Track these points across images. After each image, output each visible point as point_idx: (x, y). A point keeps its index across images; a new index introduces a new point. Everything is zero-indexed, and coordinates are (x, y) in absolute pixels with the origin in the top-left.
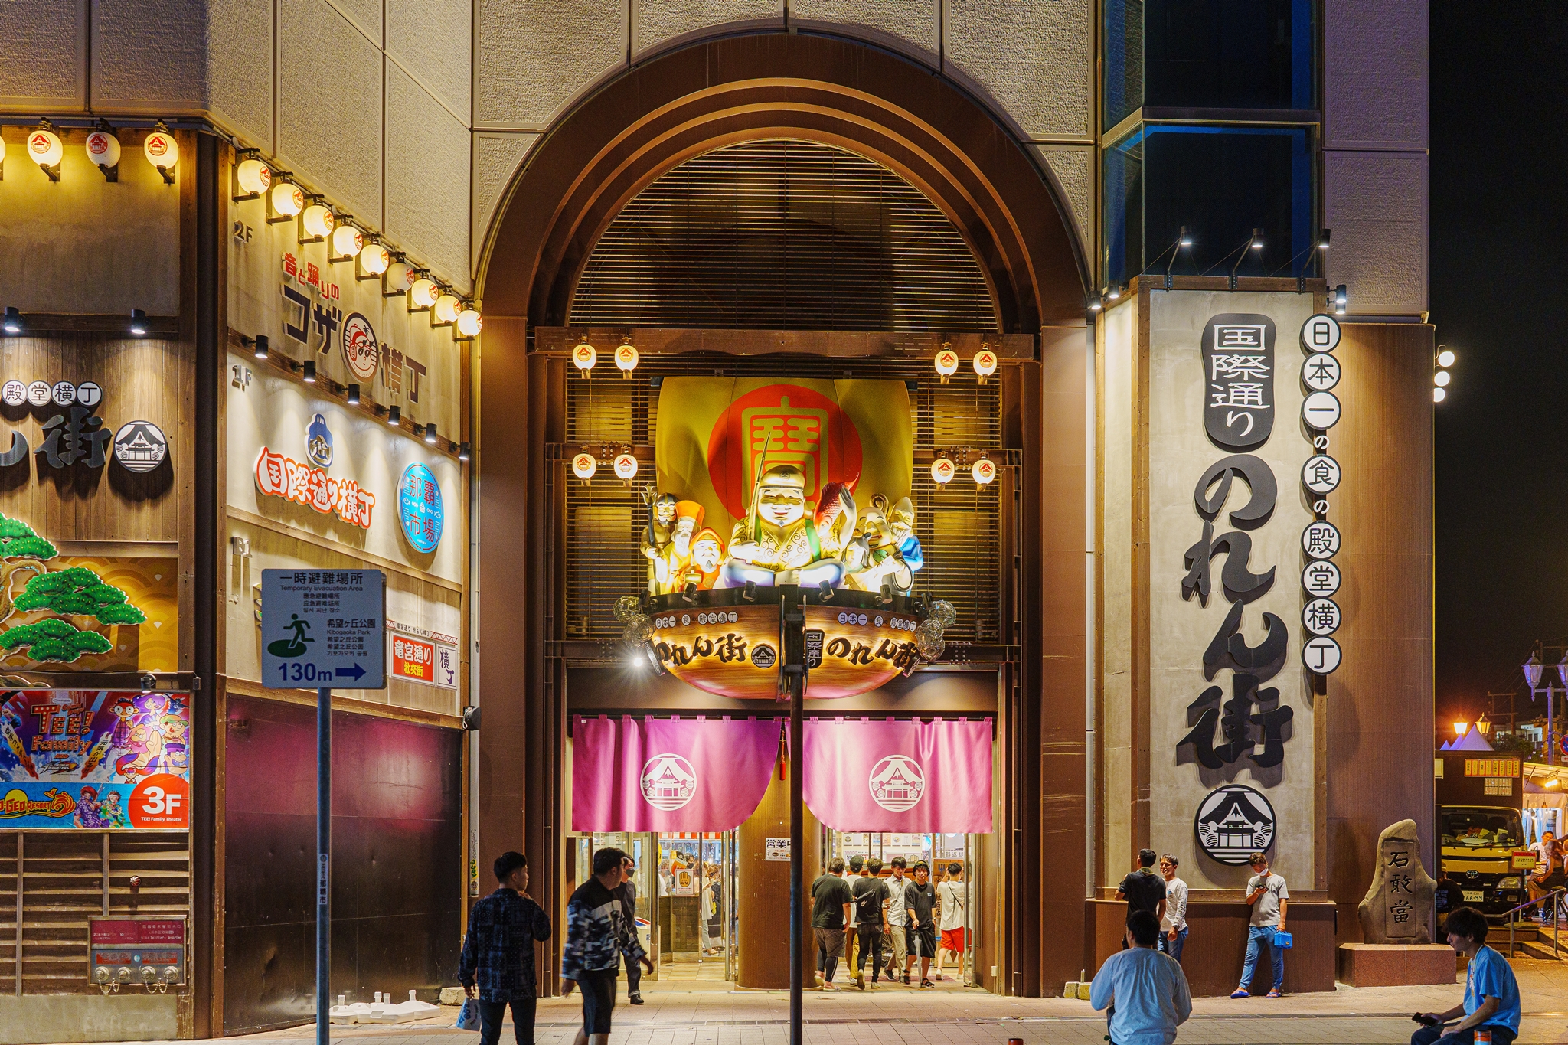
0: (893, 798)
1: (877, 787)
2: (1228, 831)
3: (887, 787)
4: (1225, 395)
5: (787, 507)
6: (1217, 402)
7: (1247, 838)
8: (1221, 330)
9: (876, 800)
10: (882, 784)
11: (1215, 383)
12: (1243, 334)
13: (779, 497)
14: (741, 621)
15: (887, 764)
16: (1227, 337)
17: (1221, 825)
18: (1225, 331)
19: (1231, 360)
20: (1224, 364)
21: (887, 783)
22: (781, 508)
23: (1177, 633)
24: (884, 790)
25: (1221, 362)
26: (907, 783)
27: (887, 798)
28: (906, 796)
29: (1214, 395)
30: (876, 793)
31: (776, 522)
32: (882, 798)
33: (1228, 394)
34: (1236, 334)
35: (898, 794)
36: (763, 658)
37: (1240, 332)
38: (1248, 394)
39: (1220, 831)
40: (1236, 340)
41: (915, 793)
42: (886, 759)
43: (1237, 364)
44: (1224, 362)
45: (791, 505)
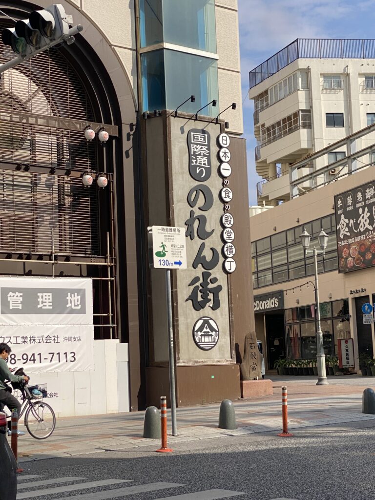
2: (204, 335)
7: (210, 338)
8: (194, 135)
12: (201, 137)
17: (202, 333)
34: (198, 137)
37: (199, 136)
38: (203, 160)
39: (202, 335)
43: (199, 149)
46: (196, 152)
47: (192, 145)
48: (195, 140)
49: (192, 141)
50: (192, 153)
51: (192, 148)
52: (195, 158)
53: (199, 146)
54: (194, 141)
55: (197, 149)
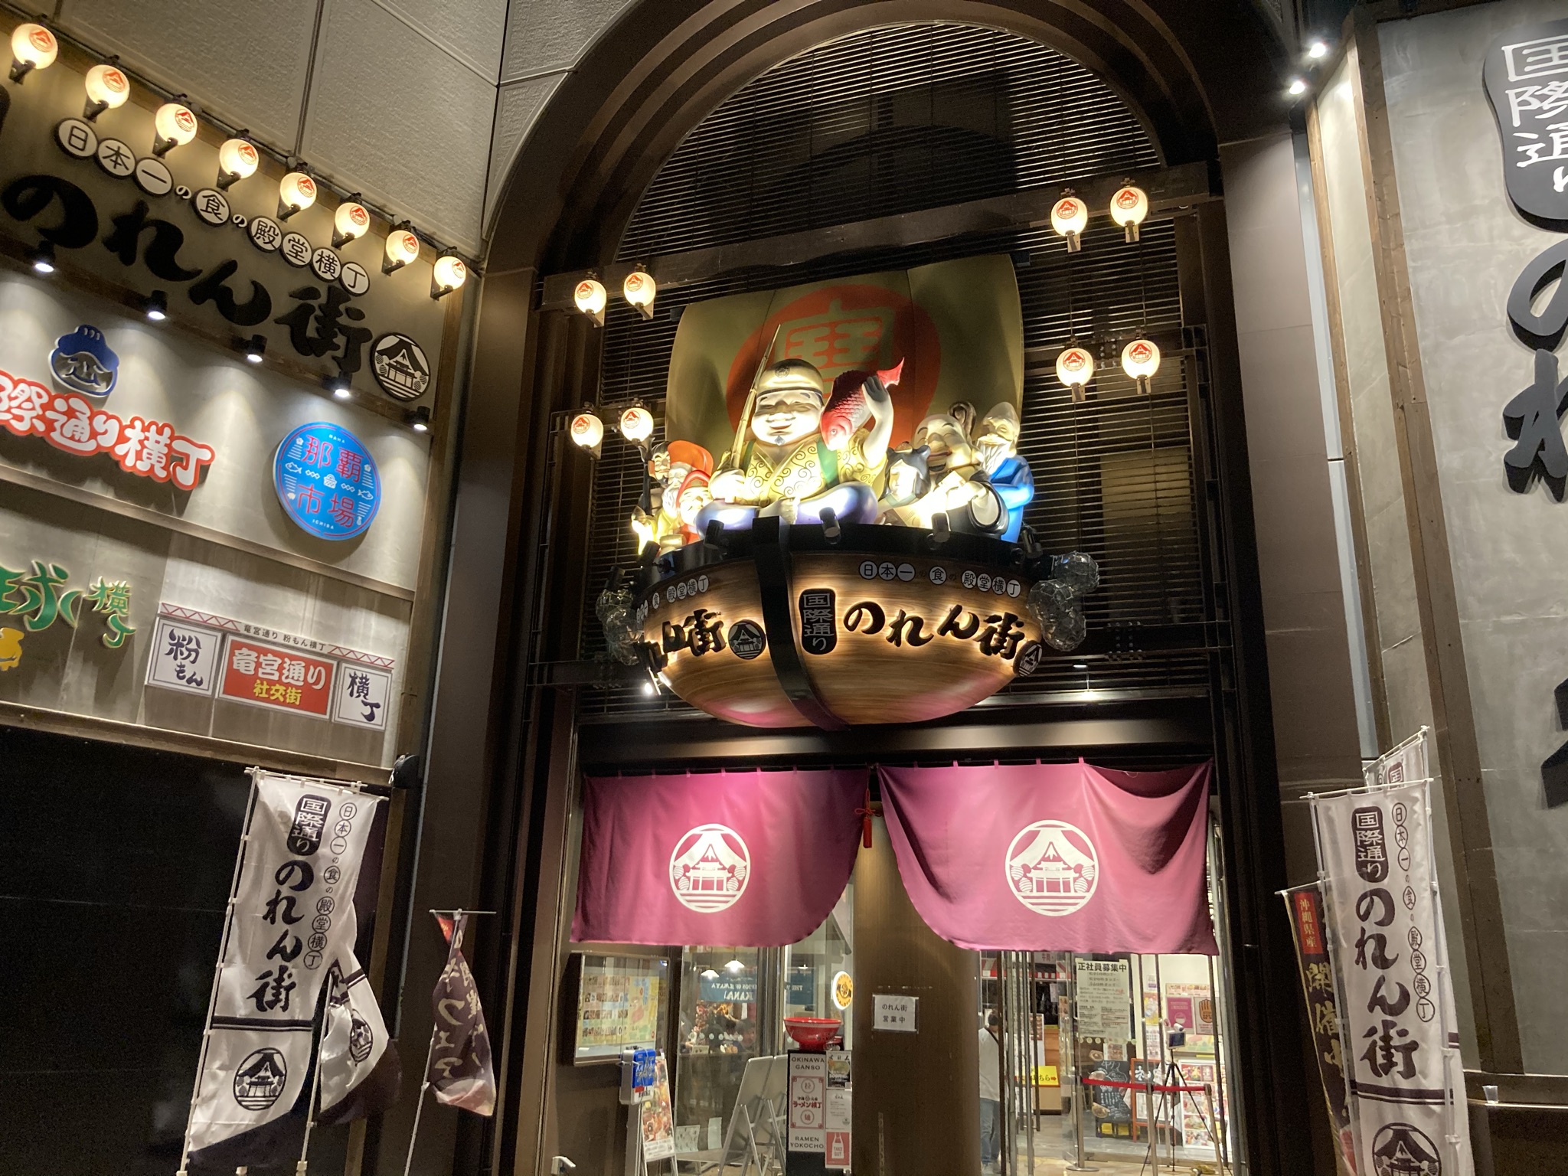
0: (1046, 893)
1: (1018, 874)
3: (1034, 874)
4: (1541, 145)
5: (789, 416)
6: (1530, 158)
8: (1517, 53)
9: (1019, 896)
10: (1026, 869)
11: (1518, 130)
13: (781, 403)
14: (716, 589)
15: (1033, 836)
16: (1530, 60)
18: (1525, 52)
19: (1545, 91)
20: (1531, 100)
21: (1035, 868)
22: (780, 419)
23: (1509, 552)
24: (1031, 879)
25: (1525, 97)
26: (1069, 868)
27: (1035, 893)
28: (1067, 888)
29: (1520, 149)
30: (1016, 883)
31: (772, 440)
32: (1028, 894)
33: (1550, 143)
34: (1548, 51)
35: (1053, 886)
36: (745, 642)
37: (1554, 48)
40: (1550, 60)
41: (1082, 884)
42: (1032, 827)
44: (1533, 96)
45: (795, 414)
46: (1541, 111)
47: (1511, 93)
48: (1528, 69)
49: (1513, 77)
50: (1517, 123)
51: (1513, 102)
52: (1534, 136)
53: (1553, 84)
54: (1519, 71)
55: (1543, 98)
